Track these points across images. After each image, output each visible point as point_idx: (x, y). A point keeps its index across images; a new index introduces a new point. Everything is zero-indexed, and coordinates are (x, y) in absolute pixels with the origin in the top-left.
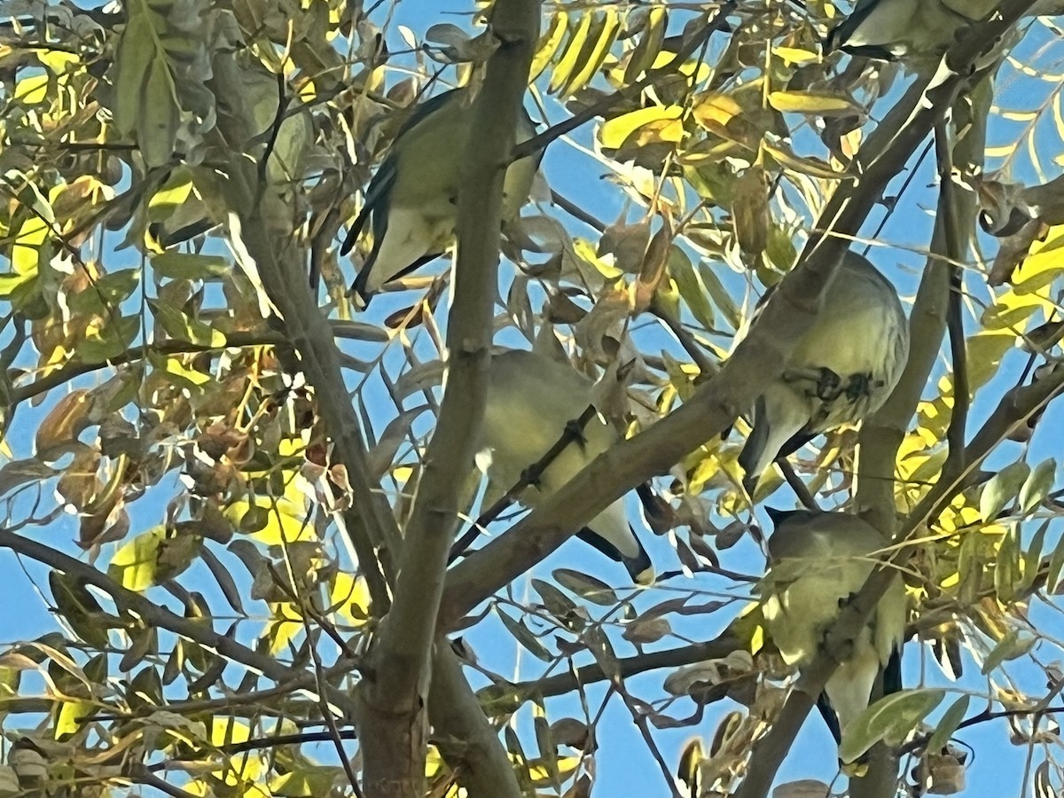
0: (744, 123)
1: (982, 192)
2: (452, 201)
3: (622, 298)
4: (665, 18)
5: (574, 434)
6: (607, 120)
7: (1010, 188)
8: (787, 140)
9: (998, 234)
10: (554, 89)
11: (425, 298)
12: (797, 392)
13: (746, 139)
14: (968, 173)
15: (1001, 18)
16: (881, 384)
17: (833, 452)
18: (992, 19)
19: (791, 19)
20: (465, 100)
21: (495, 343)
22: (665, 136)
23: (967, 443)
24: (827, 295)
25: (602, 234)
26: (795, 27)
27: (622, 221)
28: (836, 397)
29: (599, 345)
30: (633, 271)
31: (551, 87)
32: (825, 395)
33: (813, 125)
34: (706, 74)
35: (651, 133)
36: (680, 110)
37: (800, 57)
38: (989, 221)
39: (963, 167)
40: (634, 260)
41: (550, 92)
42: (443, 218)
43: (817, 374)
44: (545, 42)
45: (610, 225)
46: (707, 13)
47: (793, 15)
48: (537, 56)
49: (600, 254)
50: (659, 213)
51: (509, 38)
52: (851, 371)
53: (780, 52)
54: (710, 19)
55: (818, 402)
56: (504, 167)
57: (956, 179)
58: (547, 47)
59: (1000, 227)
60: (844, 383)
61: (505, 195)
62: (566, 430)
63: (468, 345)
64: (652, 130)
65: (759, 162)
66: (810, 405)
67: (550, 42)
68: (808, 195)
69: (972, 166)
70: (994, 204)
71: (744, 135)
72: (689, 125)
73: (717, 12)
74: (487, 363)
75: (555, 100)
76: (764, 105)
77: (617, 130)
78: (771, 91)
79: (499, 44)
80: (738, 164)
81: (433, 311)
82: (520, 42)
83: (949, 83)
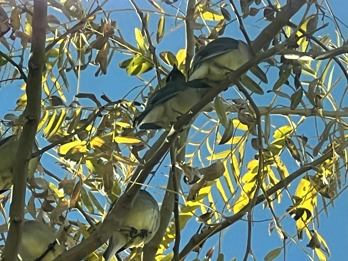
0: (106, 146)
1: (185, 170)
2: (11, 171)
3: (66, 204)
4: (81, 112)
5: (51, 248)
6: (61, 145)
7: (194, 169)
8: (120, 153)
9: (190, 184)
10: (45, 135)
11: (1, 203)
12: (123, 234)
13: (107, 152)
14: (181, 164)
15: (192, 113)
16: (151, 233)
17: (134, 254)
18: (189, 113)
19: (122, 112)
20: (16, 139)
21: (25, 218)
22: (81, 150)
23: (180, 252)
24: (134, 203)
25: (59, 182)
26: (124, 115)
27: (66, 178)
28: (136, 236)
29: (58, 219)
30: (70, 194)
31: (43, 134)
32: (133, 236)
33: (129, 148)
34: (94, 131)
35: (76, 150)
36: (86, 142)
37: (125, 125)
38: (187, 179)
39: (179, 162)
40: (70, 191)
41: (43, 136)
42: (8, 177)
43: (130, 229)
44: (42, 120)
45: (62, 179)
46: (95, 111)
47: (123, 111)
48: (39, 124)
49: (59, 189)
50: (78, 176)
51: (30, 118)
52: (141, 228)
53: (119, 123)
54: (96, 113)
55: (130, 238)
56: (28, 160)
57: (177, 166)
58: (42, 122)
59: (190, 181)
60: (139, 232)
61: (29, 170)
62: (49, 247)
63: (16, 219)
64: (76, 149)
65: (111, 159)
66: (127, 239)
67: (43, 120)
68: (123, 169)
69: (182, 162)
70: (189, 174)
71: (107, 151)
72: (88, 147)
73: (98, 110)
74: (22, 224)
75: (45, 139)
76: (113, 141)
77: (64, 149)
78: (115, 136)
79: (27, 121)
80: (104, 160)
81: (4, 207)
82: (34, 120)
83: (174, 134)
